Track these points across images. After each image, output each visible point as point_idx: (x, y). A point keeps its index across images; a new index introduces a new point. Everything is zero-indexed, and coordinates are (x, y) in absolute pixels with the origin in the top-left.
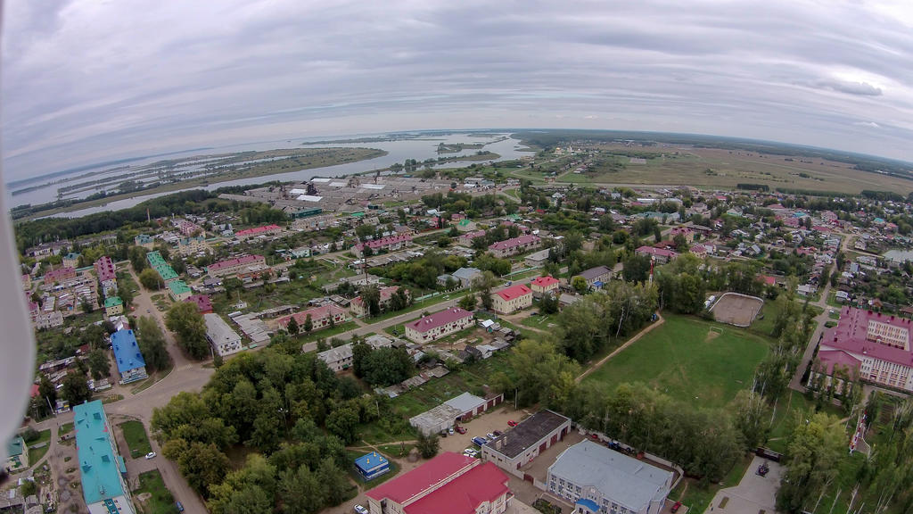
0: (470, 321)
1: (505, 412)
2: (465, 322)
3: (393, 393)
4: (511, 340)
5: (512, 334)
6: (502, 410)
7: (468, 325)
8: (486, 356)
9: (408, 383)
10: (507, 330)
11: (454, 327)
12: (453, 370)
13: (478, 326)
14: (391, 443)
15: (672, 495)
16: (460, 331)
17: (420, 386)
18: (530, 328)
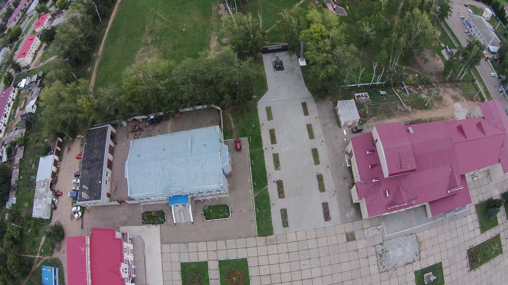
0: (14, 92)
1: (69, 149)
2: (13, 95)
3: (13, 200)
4: (41, 82)
5: (38, 78)
6: (66, 149)
7: (15, 94)
8: (34, 111)
9: (13, 181)
10: (35, 78)
11: (9, 106)
12: (25, 142)
13: (20, 90)
14: (41, 244)
15: (227, 134)
16: (14, 104)
17: (19, 177)
18: (47, 61)
